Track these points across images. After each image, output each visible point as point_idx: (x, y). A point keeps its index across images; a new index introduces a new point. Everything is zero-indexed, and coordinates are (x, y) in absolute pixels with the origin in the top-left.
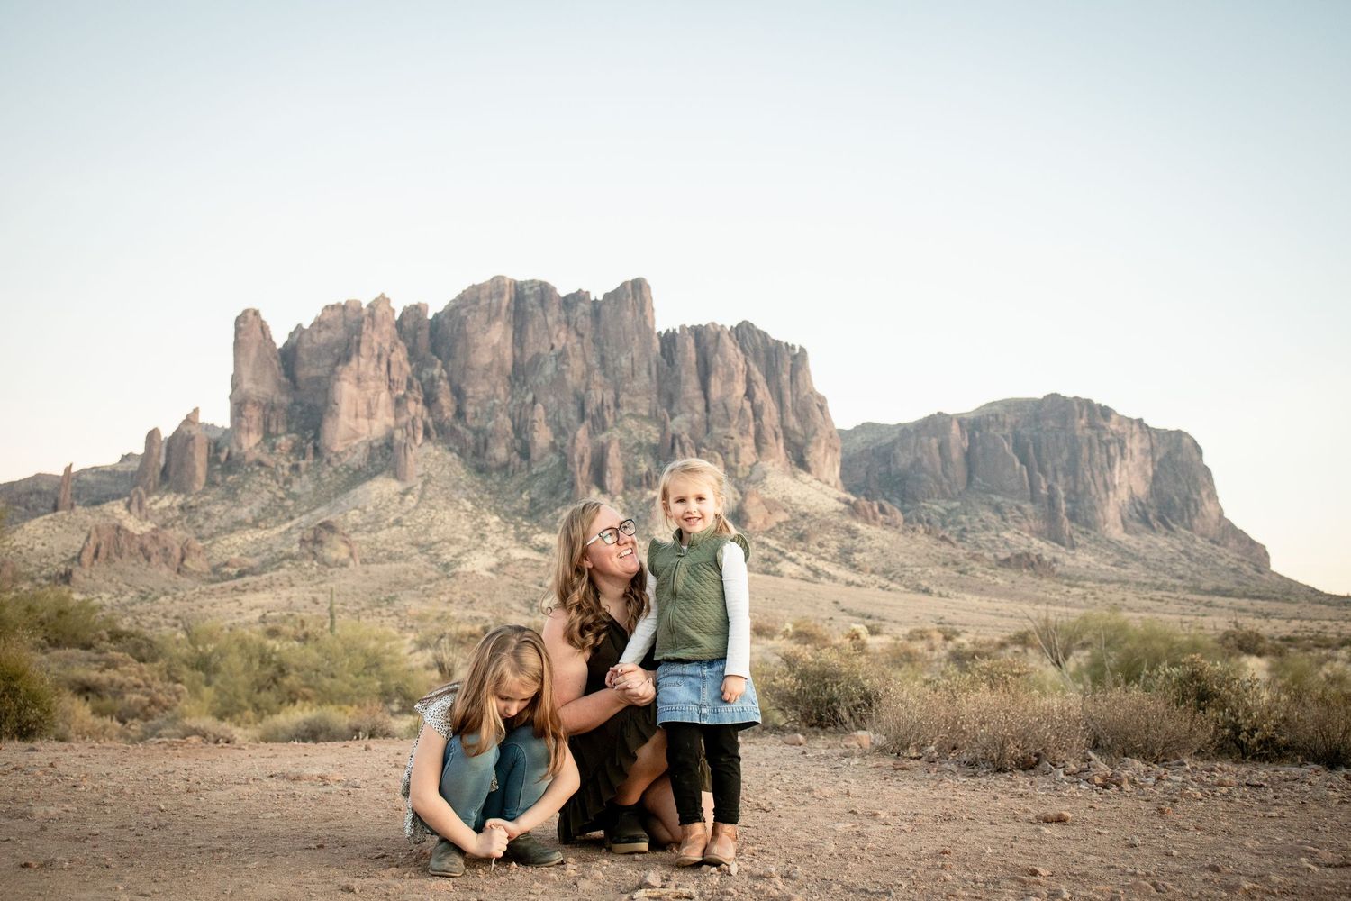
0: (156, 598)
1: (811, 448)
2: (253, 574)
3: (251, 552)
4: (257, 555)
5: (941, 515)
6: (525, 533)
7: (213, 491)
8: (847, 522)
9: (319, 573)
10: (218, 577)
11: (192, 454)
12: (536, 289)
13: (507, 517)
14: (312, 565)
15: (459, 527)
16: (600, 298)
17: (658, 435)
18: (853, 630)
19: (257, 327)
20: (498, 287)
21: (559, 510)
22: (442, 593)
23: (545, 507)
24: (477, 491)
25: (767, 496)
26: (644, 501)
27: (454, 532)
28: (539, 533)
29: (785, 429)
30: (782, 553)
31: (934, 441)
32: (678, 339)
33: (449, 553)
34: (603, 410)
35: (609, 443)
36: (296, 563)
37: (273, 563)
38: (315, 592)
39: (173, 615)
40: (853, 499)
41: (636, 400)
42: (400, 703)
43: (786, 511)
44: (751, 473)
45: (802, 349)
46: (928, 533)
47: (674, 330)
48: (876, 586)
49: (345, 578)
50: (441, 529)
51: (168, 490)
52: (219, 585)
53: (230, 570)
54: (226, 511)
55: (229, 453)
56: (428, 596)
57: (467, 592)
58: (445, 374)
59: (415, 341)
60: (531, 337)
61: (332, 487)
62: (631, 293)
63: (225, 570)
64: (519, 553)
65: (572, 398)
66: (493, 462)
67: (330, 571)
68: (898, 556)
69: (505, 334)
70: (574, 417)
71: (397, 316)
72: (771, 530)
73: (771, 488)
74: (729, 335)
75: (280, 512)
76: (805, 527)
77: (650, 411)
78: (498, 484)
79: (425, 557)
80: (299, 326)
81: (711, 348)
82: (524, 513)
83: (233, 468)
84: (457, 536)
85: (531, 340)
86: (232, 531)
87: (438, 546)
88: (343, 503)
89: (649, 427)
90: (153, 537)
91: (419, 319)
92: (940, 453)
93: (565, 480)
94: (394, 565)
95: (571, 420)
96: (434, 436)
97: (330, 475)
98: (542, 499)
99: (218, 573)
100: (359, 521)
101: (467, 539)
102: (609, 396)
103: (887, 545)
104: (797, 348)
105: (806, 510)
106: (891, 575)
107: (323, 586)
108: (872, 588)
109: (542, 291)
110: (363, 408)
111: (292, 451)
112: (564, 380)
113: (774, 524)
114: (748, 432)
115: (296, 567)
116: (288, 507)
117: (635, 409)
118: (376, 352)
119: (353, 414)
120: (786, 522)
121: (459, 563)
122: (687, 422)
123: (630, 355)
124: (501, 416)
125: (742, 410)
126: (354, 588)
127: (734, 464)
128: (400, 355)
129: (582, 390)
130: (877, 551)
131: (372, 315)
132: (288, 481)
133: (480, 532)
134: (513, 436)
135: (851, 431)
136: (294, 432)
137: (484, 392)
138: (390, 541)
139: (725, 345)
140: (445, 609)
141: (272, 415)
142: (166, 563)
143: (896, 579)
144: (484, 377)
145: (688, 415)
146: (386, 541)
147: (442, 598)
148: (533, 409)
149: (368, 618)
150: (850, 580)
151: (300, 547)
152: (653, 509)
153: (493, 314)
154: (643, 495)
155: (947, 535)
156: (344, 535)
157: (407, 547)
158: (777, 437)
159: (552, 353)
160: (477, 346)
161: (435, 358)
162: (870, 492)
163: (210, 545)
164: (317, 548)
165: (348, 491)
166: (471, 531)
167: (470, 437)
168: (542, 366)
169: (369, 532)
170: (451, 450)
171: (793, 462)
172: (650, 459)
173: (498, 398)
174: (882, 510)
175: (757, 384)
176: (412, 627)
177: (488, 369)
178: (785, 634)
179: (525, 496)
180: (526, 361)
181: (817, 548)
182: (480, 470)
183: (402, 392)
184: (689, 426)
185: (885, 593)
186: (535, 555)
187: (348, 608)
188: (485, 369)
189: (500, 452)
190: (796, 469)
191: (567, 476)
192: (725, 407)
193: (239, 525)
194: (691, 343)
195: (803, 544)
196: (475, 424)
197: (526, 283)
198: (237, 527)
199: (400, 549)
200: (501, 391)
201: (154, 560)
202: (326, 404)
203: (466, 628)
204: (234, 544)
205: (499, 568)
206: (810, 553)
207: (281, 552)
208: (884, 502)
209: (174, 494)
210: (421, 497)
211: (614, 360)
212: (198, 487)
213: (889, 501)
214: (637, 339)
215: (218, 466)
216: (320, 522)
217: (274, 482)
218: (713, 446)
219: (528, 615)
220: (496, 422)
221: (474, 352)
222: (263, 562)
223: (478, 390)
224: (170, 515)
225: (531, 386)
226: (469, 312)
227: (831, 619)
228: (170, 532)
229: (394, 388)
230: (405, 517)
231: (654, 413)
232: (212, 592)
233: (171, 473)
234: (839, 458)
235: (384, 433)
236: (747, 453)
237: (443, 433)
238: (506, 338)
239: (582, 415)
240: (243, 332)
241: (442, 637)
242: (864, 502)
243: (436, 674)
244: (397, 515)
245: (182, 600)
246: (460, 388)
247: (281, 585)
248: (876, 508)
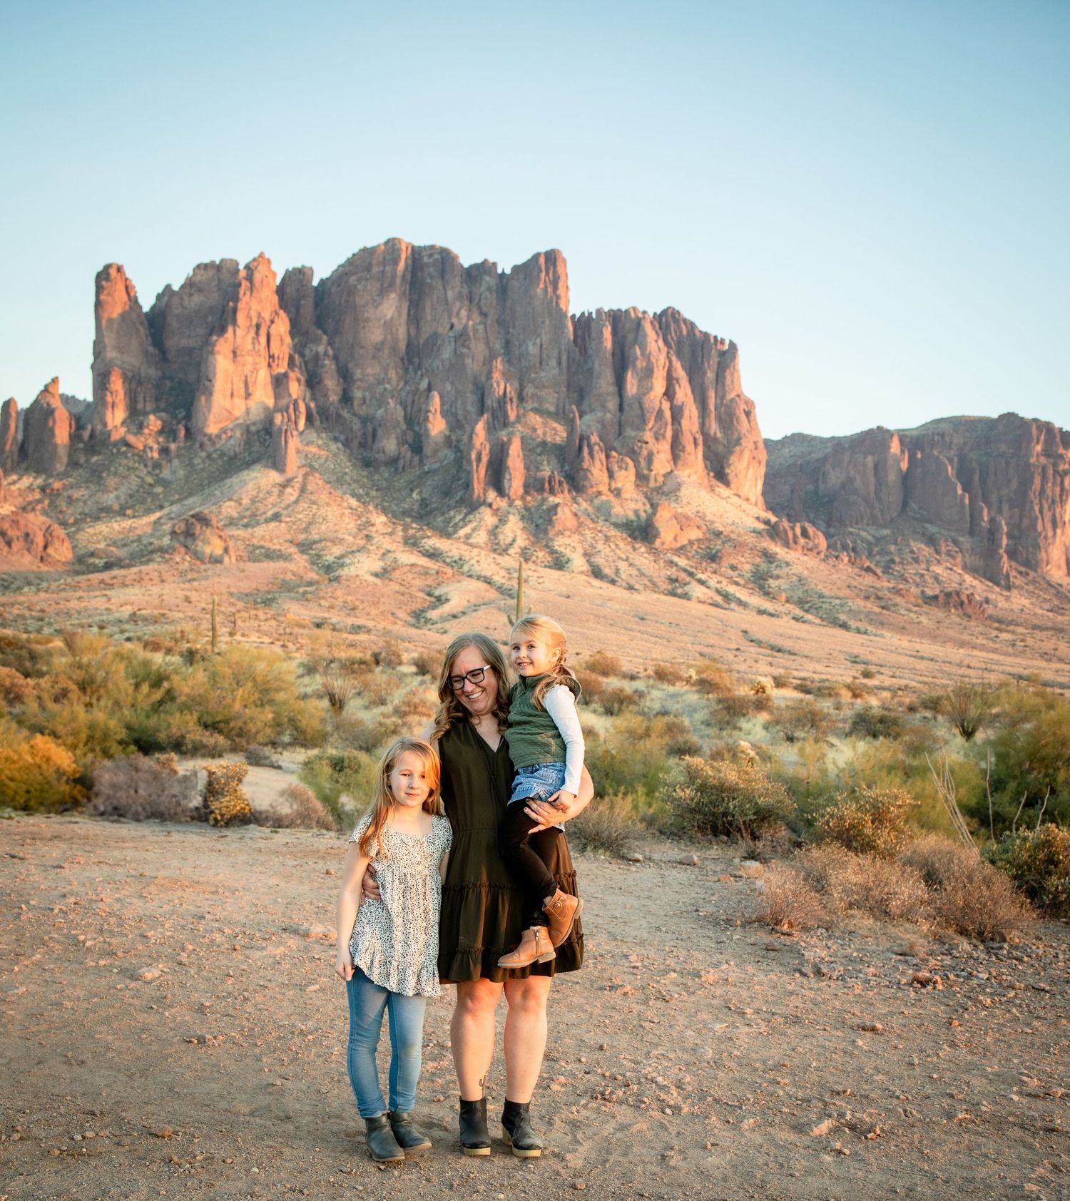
0: (20, 588)
1: (733, 459)
2: (122, 567)
3: (119, 543)
4: (124, 545)
5: (869, 543)
6: (413, 536)
7: (76, 473)
8: (765, 545)
9: (192, 570)
10: (83, 568)
11: (52, 431)
12: (436, 256)
13: (397, 516)
14: (184, 560)
15: (343, 525)
16: (508, 271)
17: (565, 435)
18: (759, 683)
19: (121, 286)
20: (393, 251)
21: (452, 513)
22: (323, 598)
23: (436, 509)
24: (363, 486)
25: (680, 510)
26: (545, 507)
27: (335, 532)
28: (429, 537)
29: (705, 434)
30: (691, 575)
31: (870, 459)
32: (593, 325)
33: (331, 554)
34: (505, 403)
35: (509, 442)
36: (167, 556)
37: (143, 556)
38: (188, 590)
39: (38, 608)
40: (774, 519)
41: (543, 393)
43: (698, 527)
44: (664, 483)
45: (733, 346)
46: (852, 563)
47: (590, 314)
48: (790, 616)
49: (219, 575)
50: (323, 527)
51: (27, 470)
52: (85, 577)
53: (97, 561)
54: (90, 496)
55: (93, 431)
56: (307, 600)
57: (349, 598)
58: (331, 352)
59: (298, 310)
60: (428, 313)
61: (205, 475)
62: (543, 267)
63: (92, 560)
64: (407, 558)
65: (471, 387)
66: (382, 455)
67: (203, 567)
68: (816, 585)
69: (399, 309)
70: (472, 409)
71: (278, 281)
72: (682, 548)
73: (685, 501)
74: (651, 322)
75: (149, 500)
76: (718, 547)
77: (557, 406)
78: (386, 480)
79: (305, 557)
80: (168, 287)
81: (630, 337)
82: (414, 514)
83: (97, 448)
84: (340, 536)
85: (429, 318)
86: (97, 519)
87: (319, 546)
88: (218, 493)
89: (556, 425)
90: (13, 521)
91: (303, 285)
92: (876, 475)
93: (460, 479)
94: (272, 564)
95: (468, 412)
96: (317, 423)
97: (203, 462)
98: (434, 499)
99: (83, 564)
100: (235, 514)
101: (351, 539)
102: (511, 391)
103: (805, 572)
104: (727, 342)
105: (721, 529)
106: (807, 606)
107: (196, 584)
108: (786, 619)
109: (442, 259)
110: (240, 387)
111: (161, 432)
112: (464, 366)
113: (686, 542)
114: (664, 437)
115: (167, 561)
116: (158, 494)
117: (541, 403)
118: (254, 322)
119: (229, 393)
120: (699, 540)
121: (342, 566)
122: (598, 422)
123: (538, 340)
124: (392, 403)
125: (660, 413)
126: (229, 587)
127: (646, 472)
128: (281, 327)
129: (483, 379)
130: (795, 578)
131: (250, 278)
132: (157, 465)
133: (366, 533)
134: (404, 427)
135: (779, 441)
136: (164, 410)
137: (374, 375)
138: (267, 537)
139: (645, 335)
140: (326, 615)
141: (139, 389)
142: (28, 550)
143: (812, 610)
144: (374, 357)
145: (600, 414)
146: (263, 538)
147: (323, 602)
148: (428, 397)
149: (244, 621)
150: (763, 608)
151: (171, 540)
152: (554, 518)
153: (386, 285)
154: (544, 500)
155: (872, 566)
156: (218, 528)
157: (286, 545)
158: (696, 444)
159: (451, 334)
160: (367, 320)
161: (319, 332)
162: (792, 512)
163: (74, 533)
164: (189, 542)
165: (223, 479)
166: (355, 530)
167: (357, 425)
168: (438, 350)
169: (246, 526)
170: (336, 439)
171: (712, 474)
172: (554, 461)
173: (389, 383)
174: (805, 534)
175: (678, 381)
177: (379, 348)
178: (688, 680)
179: (415, 495)
180: (422, 341)
181: (730, 571)
182: (367, 464)
183: (282, 370)
184: (599, 426)
185: (798, 625)
186: (424, 561)
187: (223, 609)
188: (375, 348)
189: (390, 445)
190: (714, 482)
191: (463, 475)
192: (641, 408)
193: (102, 513)
194: (607, 333)
195: (714, 565)
196: (363, 411)
197: (425, 248)
198: (103, 515)
199: (277, 547)
200: (392, 374)
201: (16, 546)
202: (199, 380)
203: (357, 654)
204: (100, 533)
205: (384, 574)
206: (721, 575)
207: (151, 544)
208: (807, 525)
209: (34, 474)
210: (303, 490)
211: (520, 346)
212: (60, 467)
213: (814, 524)
214: (547, 322)
215: (81, 445)
216: (192, 512)
217: (142, 466)
218: (624, 451)
219: (414, 625)
220: (386, 410)
221: (364, 327)
222: (132, 554)
223: (367, 372)
224: (30, 498)
225: (427, 371)
226: (359, 280)
227: (738, 649)
228: (31, 516)
229: (274, 365)
230: (285, 512)
231: (561, 411)
232: (76, 587)
233: (30, 451)
234: (763, 473)
235: (262, 416)
236: (662, 463)
237: (327, 419)
238: (400, 315)
239: (482, 409)
240: (105, 292)
241: (332, 662)
242: (785, 524)
243: (325, 703)
244: (276, 510)
245: (46, 591)
246: (347, 369)
247: (151, 580)
248: (798, 531)
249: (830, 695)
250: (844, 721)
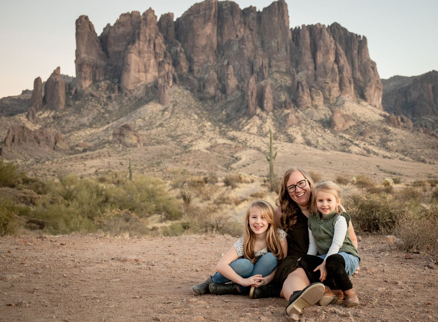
0: (44, 162)
1: (368, 88)
2: (91, 150)
3: (89, 140)
4: (92, 141)
5: (432, 123)
6: (224, 131)
7: (69, 109)
8: (385, 126)
9: (123, 150)
10: (73, 152)
11: (57, 90)
12: (229, 5)
13: (215, 123)
14: (119, 146)
15: (192, 127)
16: (261, 10)
17: (290, 82)
18: (386, 181)
19: (87, 25)
20: (209, 4)
21: (241, 119)
22: (184, 160)
23: (234, 118)
24: (200, 109)
25: (345, 113)
26: (283, 115)
27: (189, 130)
28: (231, 131)
29: (355, 79)
30: (351, 142)
31: (430, 86)
32: (301, 32)
33: (187, 141)
34: (262, 69)
35: (266, 86)
36: (112, 145)
37: (100, 145)
38: (121, 159)
39: (53, 170)
40: (388, 114)
41: (279, 64)
42: (165, 215)
43: (354, 120)
44: (337, 101)
45: (364, 38)
46: (425, 132)
47: (299, 27)
48: (398, 158)
49: (136, 153)
50: (183, 129)
51: (47, 109)
52: (74, 156)
53: (79, 149)
54: (76, 119)
55: (76, 90)
56: (177, 162)
57: (196, 160)
58: (183, 50)
59: (167, 32)
60: (226, 31)
61: (128, 108)
62: (277, 7)
63: (77, 148)
64: (221, 141)
65: (247, 62)
66: (208, 95)
67: (128, 149)
68: (409, 143)
69: (213, 30)
70: (248, 72)
71: (158, 20)
72: (347, 130)
73: (347, 109)
74: (327, 30)
75: (103, 120)
76: (363, 129)
77: (286, 69)
78: (210, 106)
79: (175, 142)
80: (108, 25)
81: (318, 37)
82: (223, 121)
83: (78, 98)
84: (190, 132)
85: (226, 33)
86: (79, 129)
87: (181, 137)
88: (134, 115)
89: (286, 78)
90: (40, 132)
91: (169, 21)
92: (433, 92)
93: (244, 104)
94: (160, 146)
95: (246, 74)
96: (178, 82)
97: (127, 102)
98: (233, 114)
99: (73, 150)
100: (142, 124)
101: (195, 133)
102: (266, 62)
103: (404, 138)
104: (362, 36)
105: (364, 120)
106: (406, 153)
107: (125, 156)
108: (396, 159)
109: (231, 6)
110: (142, 67)
111: (108, 89)
112: (243, 53)
113: (348, 127)
114: (336, 81)
115: (112, 147)
116: (107, 117)
117: (279, 68)
118: (148, 38)
119: (137, 70)
120: (354, 126)
121: (192, 146)
122: (305, 75)
123: (276, 40)
124: (212, 72)
125: (333, 69)
126: (140, 158)
127: (328, 96)
128: (160, 40)
129: (252, 58)
130: (399, 141)
131: (145, 19)
132: (106, 104)
133: (202, 130)
134: (217, 82)
135: (388, 80)
136: (108, 79)
137: (203, 59)
138: (157, 134)
139: (325, 35)
140: (185, 168)
141: (97, 70)
142: (48, 145)
143: (408, 155)
144: (202, 52)
145: (306, 72)
146: (155, 135)
147: (184, 162)
148: (228, 68)
149: (147, 172)
150: (385, 155)
151: (113, 137)
152: (288, 119)
153: (206, 19)
154: (283, 112)
155: (435, 133)
156: (134, 131)
157: (166, 138)
158: (350, 83)
159: (237, 39)
160: (199, 35)
161: (177, 41)
162: (396, 111)
163: (69, 136)
164: (121, 138)
165: (136, 109)
166: (197, 129)
167: (196, 82)
168: (232, 46)
169: (147, 130)
170: (187, 89)
171: (358, 96)
172: (286, 94)
173: (210, 62)
174: (402, 120)
175: (340, 55)
176: (169, 177)
177: (204, 47)
178: (353, 183)
179: (224, 112)
180: (224, 43)
181: (369, 139)
182: (201, 99)
183: (161, 59)
184: (306, 77)
185: (402, 162)
186: (229, 142)
187: (138, 167)
188: (203, 47)
189: (211, 90)
190: (359, 99)
191: (245, 102)
192: (325, 68)
193: (82, 126)
194: (307, 34)
195: (362, 137)
196: (199, 76)
197: (223, 2)
198: (82, 127)
199: (162, 139)
200: (211, 59)
201: (42, 143)
202: (124, 65)
203: (196, 178)
204: (81, 136)
205: (211, 148)
206: (365, 141)
207: (104, 140)
208: (403, 117)
209: (49, 111)
210: (173, 112)
211: (268, 43)
212: (62, 107)
213: (406, 115)
214: (280, 32)
215: (71, 97)
216: (123, 125)
217: (99, 105)
218: (318, 88)
219: (226, 171)
220: (209, 75)
221: (197, 38)
222: (95, 145)
223: (200, 58)
224: (48, 121)
225: (227, 56)
226: (194, 17)
227: (375, 174)
228: (49, 129)
229: (157, 57)
230: (165, 123)
231: (288, 71)
232: (71, 159)
233: (48, 100)
234: (381, 94)
235: (153, 80)
236: (335, 91)
237: (182, 80)
238: (213, 32)
239: (252, 71)
240: (80, 28)
241: (184, 183)
242: (393, 116)
243: (182, 200)
244: (161, 122)
245: (56, 163)
246: (191, 58)
247: (105, 156)
248: (399, 120)
249: (420, 185)
250: (428, 196)
